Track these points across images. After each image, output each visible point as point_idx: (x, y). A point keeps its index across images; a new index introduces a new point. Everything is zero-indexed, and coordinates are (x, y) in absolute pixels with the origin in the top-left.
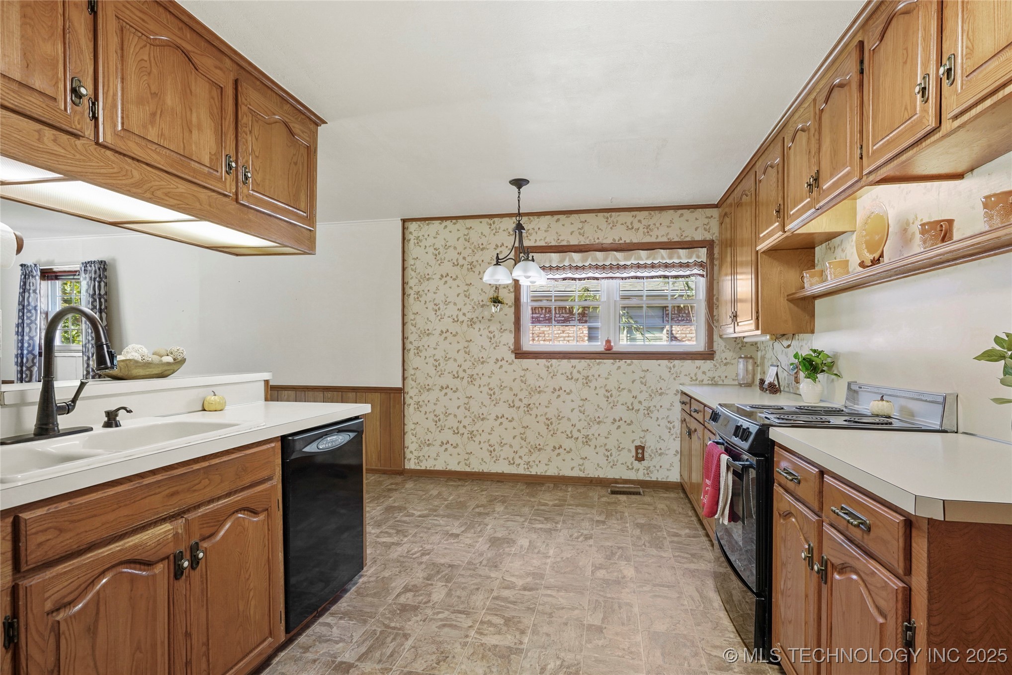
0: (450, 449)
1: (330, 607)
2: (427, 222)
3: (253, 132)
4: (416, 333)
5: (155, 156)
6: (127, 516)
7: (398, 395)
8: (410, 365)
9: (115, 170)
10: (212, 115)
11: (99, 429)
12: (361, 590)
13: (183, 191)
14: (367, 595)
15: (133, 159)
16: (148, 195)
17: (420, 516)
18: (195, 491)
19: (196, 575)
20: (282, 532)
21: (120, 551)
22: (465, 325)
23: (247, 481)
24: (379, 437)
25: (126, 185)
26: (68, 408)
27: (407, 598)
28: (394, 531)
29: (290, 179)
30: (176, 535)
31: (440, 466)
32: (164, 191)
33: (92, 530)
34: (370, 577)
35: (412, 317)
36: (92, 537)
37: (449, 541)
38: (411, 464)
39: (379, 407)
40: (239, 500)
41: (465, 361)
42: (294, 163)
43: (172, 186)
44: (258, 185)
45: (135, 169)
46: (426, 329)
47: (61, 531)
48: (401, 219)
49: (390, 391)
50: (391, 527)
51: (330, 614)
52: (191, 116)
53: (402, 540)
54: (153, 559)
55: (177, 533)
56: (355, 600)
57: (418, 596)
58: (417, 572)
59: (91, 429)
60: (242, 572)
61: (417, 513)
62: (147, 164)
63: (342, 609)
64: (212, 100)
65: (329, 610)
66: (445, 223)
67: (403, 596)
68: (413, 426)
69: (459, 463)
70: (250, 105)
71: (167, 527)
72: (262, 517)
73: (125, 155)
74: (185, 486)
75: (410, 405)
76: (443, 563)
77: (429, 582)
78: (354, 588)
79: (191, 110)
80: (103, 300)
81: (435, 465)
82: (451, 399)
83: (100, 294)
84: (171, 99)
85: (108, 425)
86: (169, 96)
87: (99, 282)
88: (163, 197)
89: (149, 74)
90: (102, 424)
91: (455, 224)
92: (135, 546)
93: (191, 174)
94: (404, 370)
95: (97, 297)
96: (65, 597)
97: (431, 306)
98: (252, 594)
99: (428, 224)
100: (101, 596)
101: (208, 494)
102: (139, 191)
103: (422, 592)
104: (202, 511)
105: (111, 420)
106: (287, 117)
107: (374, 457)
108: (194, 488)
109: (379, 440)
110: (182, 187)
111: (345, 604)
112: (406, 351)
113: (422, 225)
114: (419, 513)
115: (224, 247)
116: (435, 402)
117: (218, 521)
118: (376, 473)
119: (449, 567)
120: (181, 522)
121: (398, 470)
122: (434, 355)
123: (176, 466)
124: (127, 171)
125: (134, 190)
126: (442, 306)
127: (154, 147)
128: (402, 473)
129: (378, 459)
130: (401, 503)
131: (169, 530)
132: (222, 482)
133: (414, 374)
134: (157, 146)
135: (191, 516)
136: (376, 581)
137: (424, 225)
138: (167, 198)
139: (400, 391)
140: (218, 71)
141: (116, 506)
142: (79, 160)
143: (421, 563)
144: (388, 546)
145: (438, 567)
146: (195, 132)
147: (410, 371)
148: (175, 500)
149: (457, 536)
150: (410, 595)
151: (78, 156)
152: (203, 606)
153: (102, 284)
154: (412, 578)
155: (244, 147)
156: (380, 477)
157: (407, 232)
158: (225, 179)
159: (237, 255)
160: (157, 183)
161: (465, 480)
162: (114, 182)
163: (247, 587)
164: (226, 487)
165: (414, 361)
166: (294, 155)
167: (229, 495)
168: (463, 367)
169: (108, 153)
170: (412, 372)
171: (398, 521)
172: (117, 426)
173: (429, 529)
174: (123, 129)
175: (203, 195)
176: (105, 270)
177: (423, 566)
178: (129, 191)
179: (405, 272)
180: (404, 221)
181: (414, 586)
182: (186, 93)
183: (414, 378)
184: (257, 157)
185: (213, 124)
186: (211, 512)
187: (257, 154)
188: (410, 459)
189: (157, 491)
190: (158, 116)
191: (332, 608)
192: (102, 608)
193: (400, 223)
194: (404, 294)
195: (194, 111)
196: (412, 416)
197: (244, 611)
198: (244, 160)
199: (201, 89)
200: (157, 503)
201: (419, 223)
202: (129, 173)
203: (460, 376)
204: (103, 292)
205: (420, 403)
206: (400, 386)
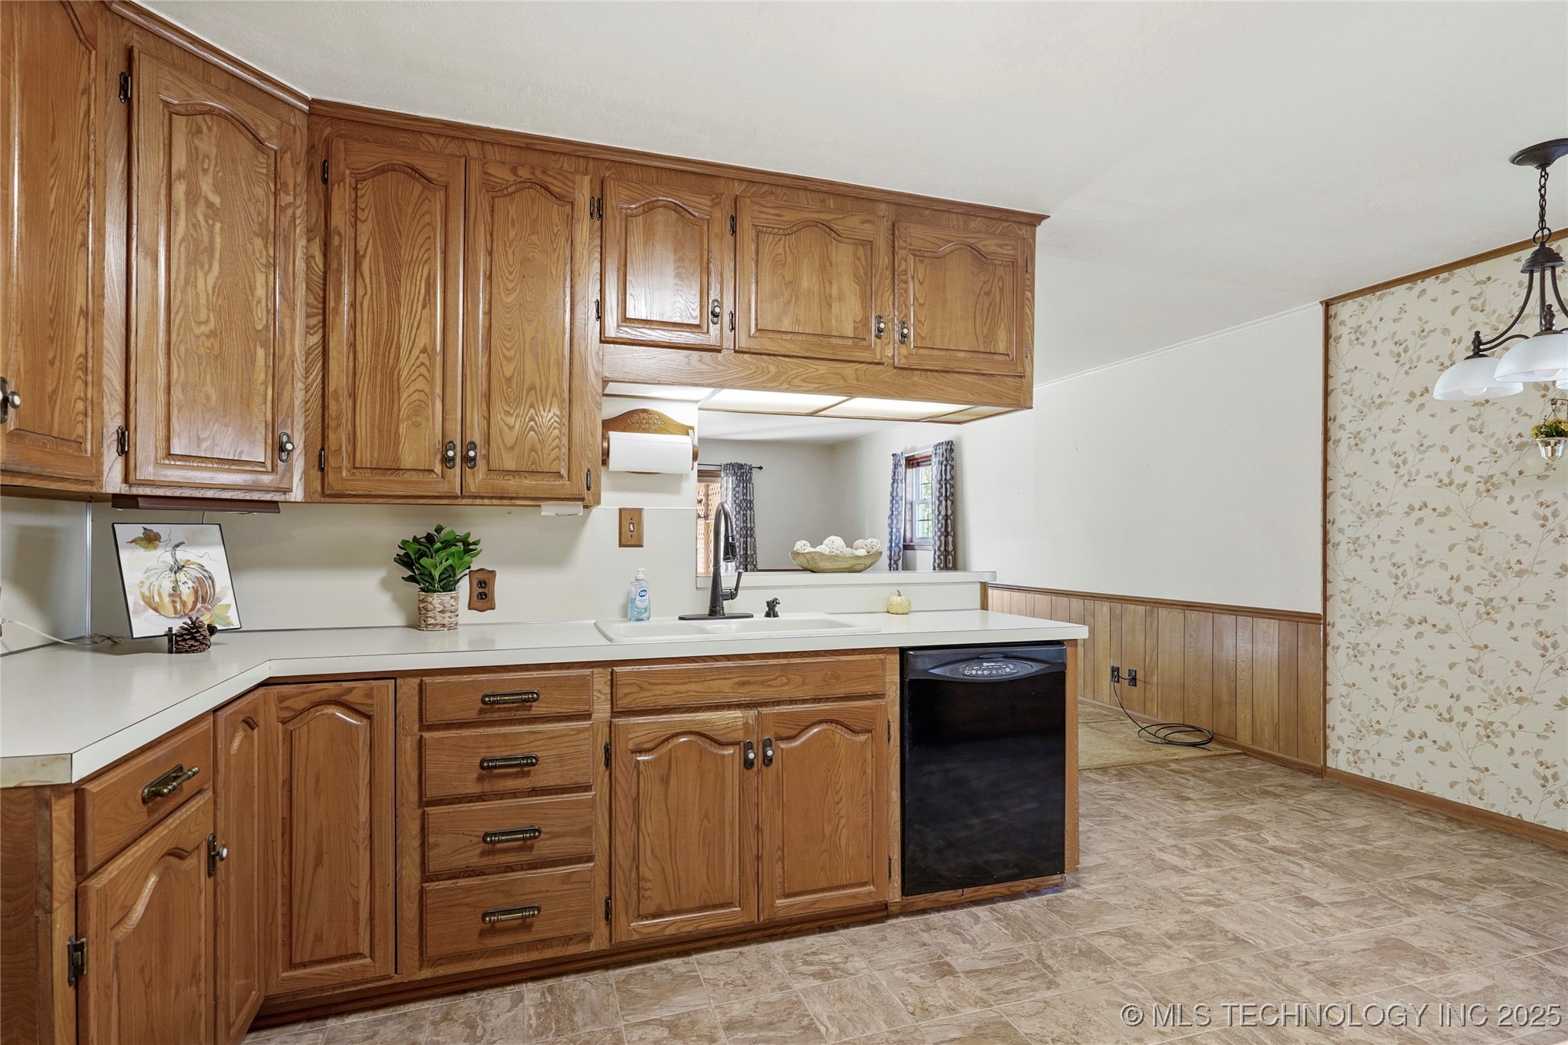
0: (1431, 751)
1: (999, 901)
2: (1378, 294)
3: (916, 276)
4: (1353, 512)
5: (789, 345)
6: (698, 692)
7: (1314, 627)
8: (1340, 573)
9: (752, 371)
10: (858, 279)
11: (760, 617)
12: (1059, 902)
13: (824, 372)
14: (1057, 912)
15: (769, 355)
16: (785, 386)
17: (1273, 849)
18: (770, 686)
19: (770, 772)
20: (898, 767)
21: (690, 721)
22: (1470, 490)
23: (841, 690)
24: (1276, 699)
25: (762, 382)
26: (732, 595)
27: (1110, 946)
28: (1197, 852)
29: (977, 317)
30: (746, 724)
31: (1404, 779)
32: (803, 377)
33: (666, 695)
34: (1087, 893)
35: (1344, 482)
36: (663, 702)
37: (1283, 905)
38: (1339, 761)
39: (1277, 645)
40: (828, 710)
41: (1470, 568)
42: (985, 293)
43: (811, 370)
44: (924, 338)
45: (771, 364)
46: (1375, 504)
47: (642, 689)
48: (1321, 303)
49: (1298, 619)
50: (1199, 846)
51: (991, 908)
52: (831, 288)
53: (1195, 869)
54: (722, 739)
55: (747, 723)
56: (1036, 909)
57: (1129, 949)
58: (1164, 920)
59: (752, 616)
60: (830, 792)
61: (1273, 841)
62: (784, 356)
63: (1010, 910)
64: (857, 262)
65: (995, 903)
66: (1420, 285)
67: (1106, 938)
68: (1344, 690)
69: (1452, 785)
70: (911, 245)
71: (737, 713)
72: (862, 738)
73: (761, 354)
74: (759, 678)
75: (1338, 648)
76: (1227, 929)
77: (1169, 942)
78: (1050, 896)
79: (831, 283)
80: (948, 486)
81: (1393, 776)
82: (1431, 647)
83: (946, 479)
84: (808, 281)
85: (768, 615)
86: (805, 279)
87: (946, 466)
88: (800, 384)
89: (784, 265)
90: (764, 614)
91: (1445, 280)
92: (704, 722)
93: (829, 352)
94: (1325, 581)
95: (943, 483)
96: (643, 743)
97: (1386, 457)
98: (843, 822)
99: (1380, 298)
100: (673, 754)
101: (786, 692)
102: (776, 384)
103: (1142, 948)
104: (777, 709)
105: (771, 611)
106: (972, 238)
107: (1266, 731)
108: (769, 683)
109: (1276, 704)
110: (822, 368)
111: (1018, 907)
112: (1329, 546)
113: (1366, 303)
114: (1278, 843)
115: (932, 417)
116: (1393, 647)
117: (798, 725)
118: (1269, 762)
119: (1231, 939)
120: (753, 713)
121: (1311, 766)
122: (1393, 554)
123: (752, 657)
124: (763, 368)
125: (771, 385)
126: (1411, 456)
127: (788, 337)
128: (1318, 773)
129: (1275, 737)
130: (1262, 818)
131: (738, 717)
132: (804, 684)
133: (1348, 590)
134: (791, 335)
135: (764, 710)
136: (1089, 902)
137: (1370, 302)
138: (805, 384)
139: (1319, 620)
140: (867, 226)
141: (686, 681)
142: (720, 371)
143: (1188, 912)
144: (1161, 867)
145: (1212, 930)
146: (835, 306)
147: (1337, 586)
148: (746, 689)
149: (1314, 904)
150: (1117, 942)
151: (720, 368)
152: (779, 808)
153: (949, 467)
154: (1147, 924)
155: (902, 299)
156: (1272, 769)
157: (1333, 323)
158: (875, 344)
159: (959, 423)
160: (794, 372)
161: (1461, 824)
162: (751, 382)
163: (837, 811)
164: (809, 692)
165: (1344, 563)
166: (985, 283)
167: (816, 700)
168: (1464, 582)
169: (746, 356)
170: (1344, 586)
171: (1226, 843)
172: (774, 616)
173: (1268, 872)
174: (758, 330)
175: (849, 370)
176: (952, 450)
177: (1187, 918)
178: (765, 387)
179: (1331, 399)
180: (1327, 304)
181: (1139, 935)
182: (825, 269)
183: (1347, 597)
184: (922, 305)
185: (858, 288)
186: (790, 713)
187: (921, 301)
188: (1338, 752)
189: (727, 676)
190: (793, 303)
191: (1000, 904)
192: (673, 766)
193: (1321, 309)
194: (1326, 439)
195: (834, 282)
196: (1341, 669)
197: (831, 836)
198: (902, 315)
199: (843, 256)
200: (725, 688)
201: (1360, 299)
202: (766, 370)
203: (1456, 601)
204: (948, 477)
205: (1360, 647)
206: (1319, 610)
